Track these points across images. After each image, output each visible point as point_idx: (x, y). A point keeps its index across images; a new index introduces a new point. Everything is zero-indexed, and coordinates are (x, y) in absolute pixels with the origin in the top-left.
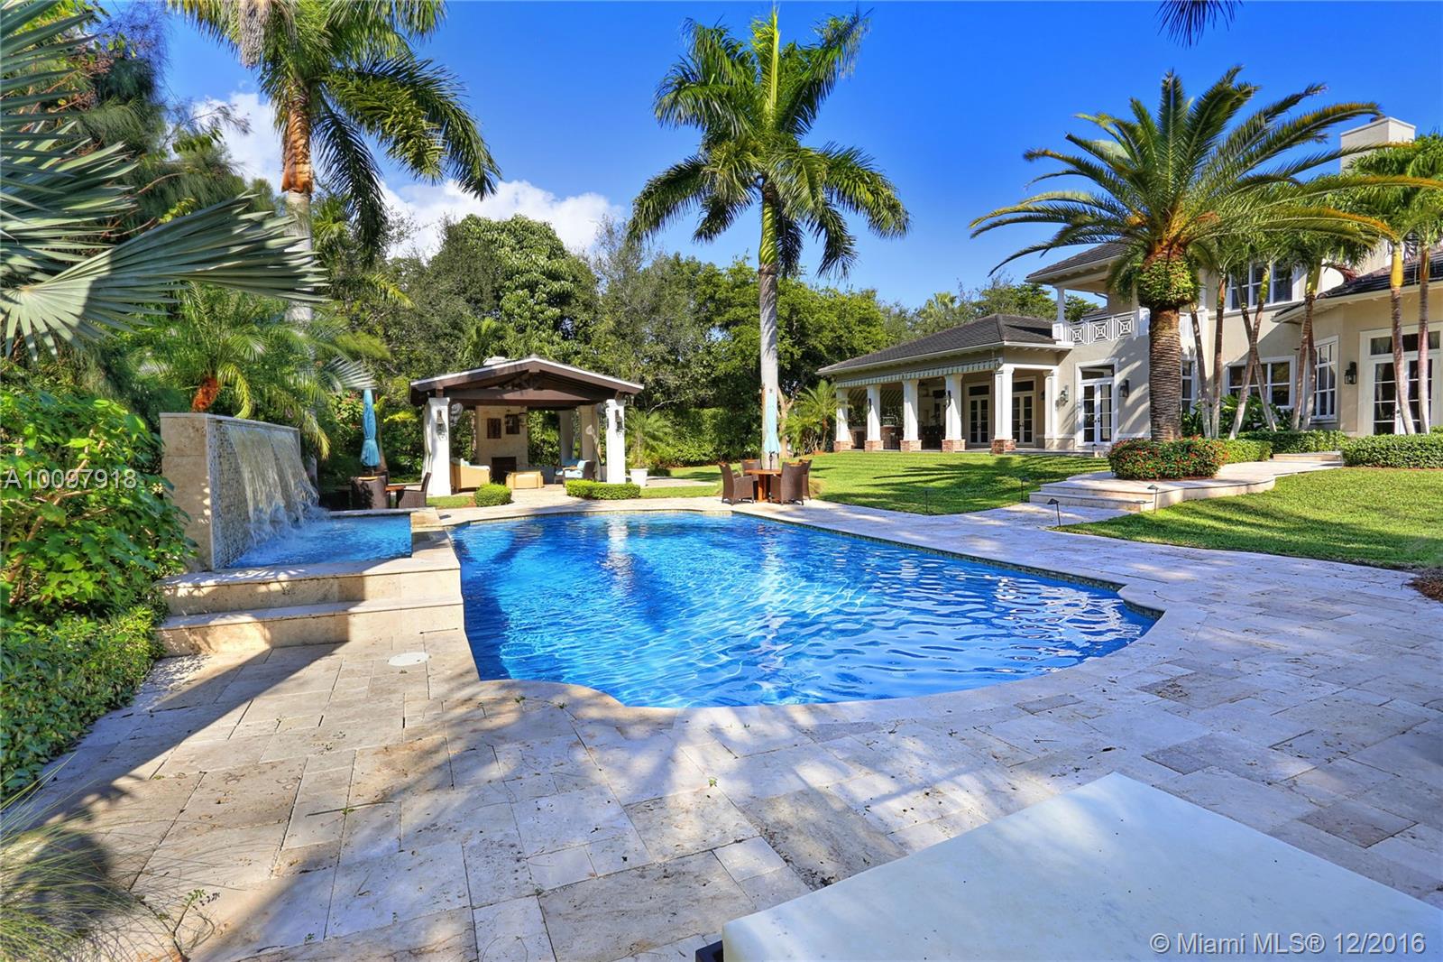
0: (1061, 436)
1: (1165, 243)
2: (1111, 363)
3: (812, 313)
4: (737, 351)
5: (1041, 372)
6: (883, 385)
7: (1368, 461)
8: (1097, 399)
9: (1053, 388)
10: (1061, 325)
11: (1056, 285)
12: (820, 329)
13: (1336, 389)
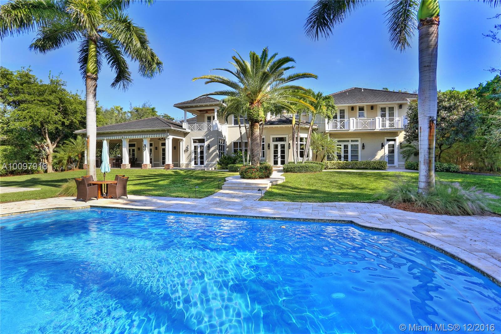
0: (186, 163)
1: (257, 101)
2: (204, 138)
3: (71, 104)
4: (27, 117)
5: (179, 140)
6: (110, 140)
7: (290, 171)
8: (199, 150)
9: (183, 146)
10: (186, 123)
11: (184, 109)
12: (75, 112)
13: (265, 150)
